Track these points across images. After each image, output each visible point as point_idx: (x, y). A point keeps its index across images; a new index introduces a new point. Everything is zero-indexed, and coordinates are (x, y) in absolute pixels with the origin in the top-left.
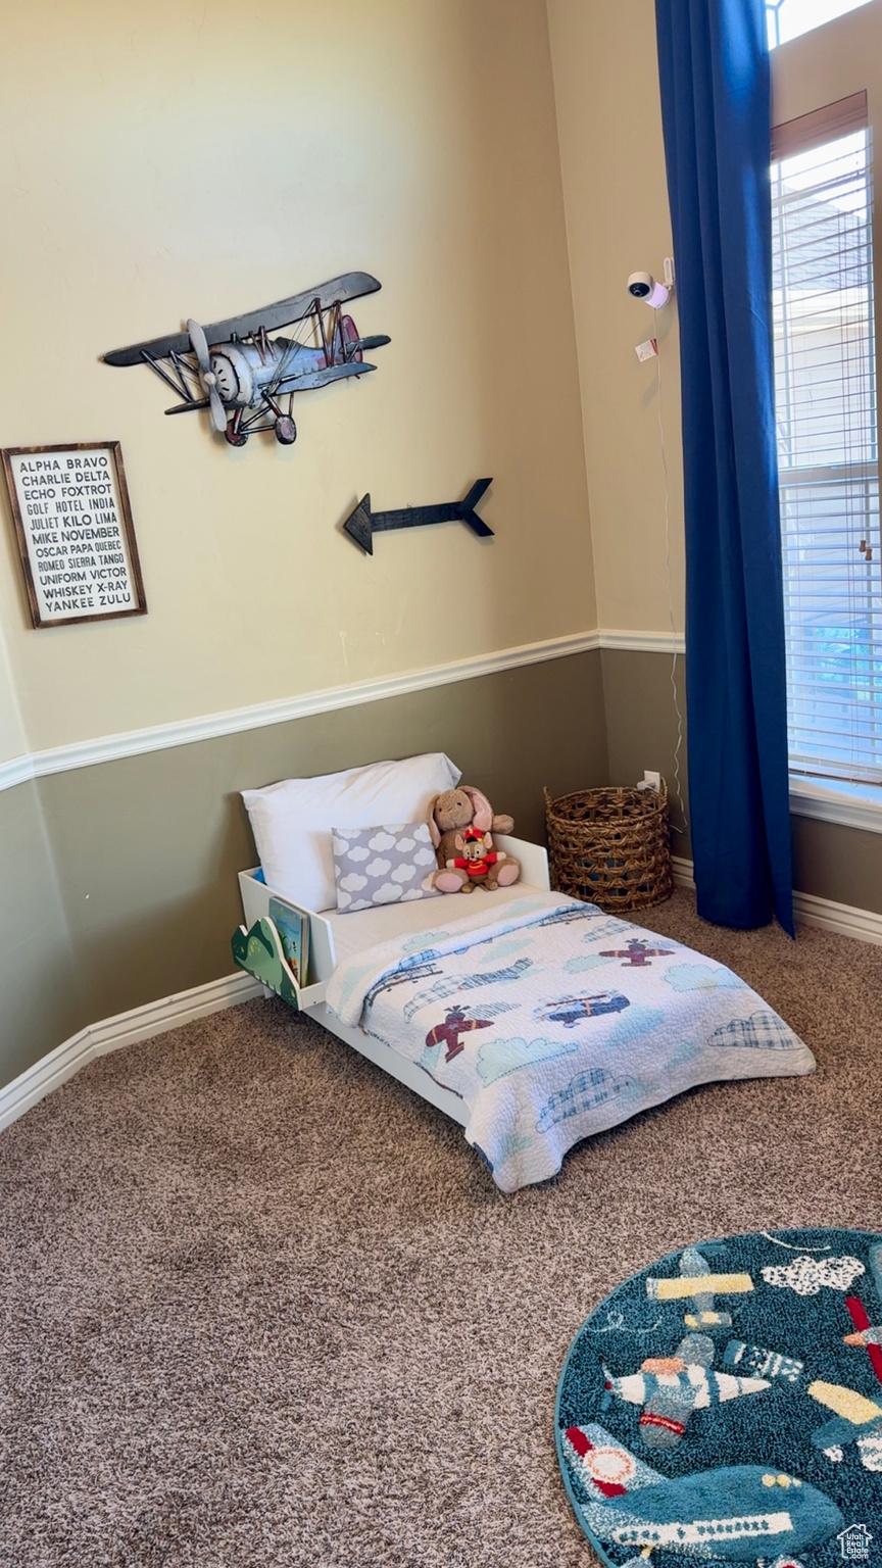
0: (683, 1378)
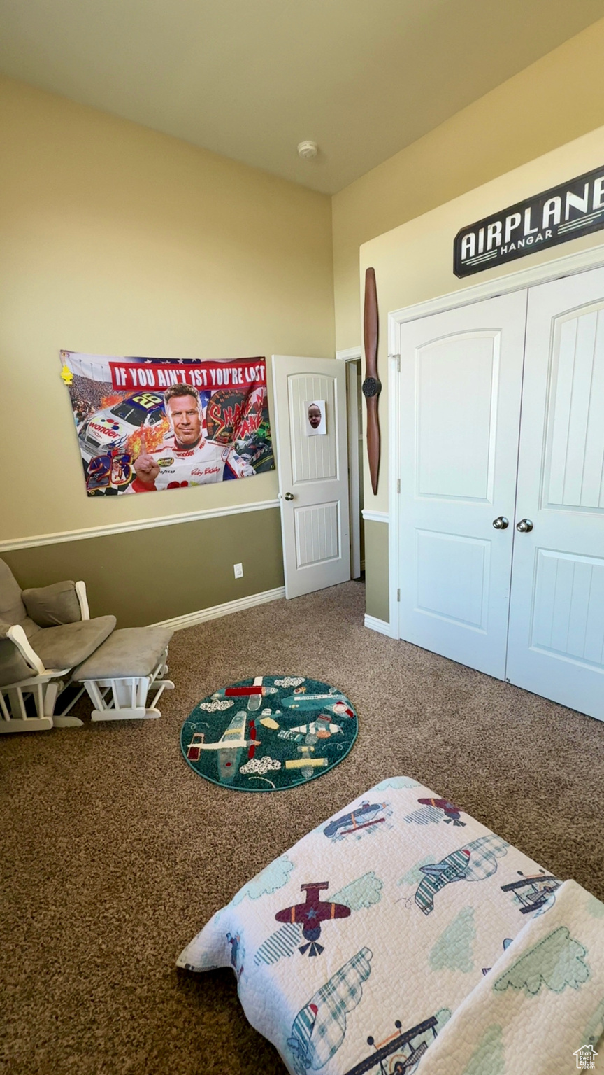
0: (317, 729)
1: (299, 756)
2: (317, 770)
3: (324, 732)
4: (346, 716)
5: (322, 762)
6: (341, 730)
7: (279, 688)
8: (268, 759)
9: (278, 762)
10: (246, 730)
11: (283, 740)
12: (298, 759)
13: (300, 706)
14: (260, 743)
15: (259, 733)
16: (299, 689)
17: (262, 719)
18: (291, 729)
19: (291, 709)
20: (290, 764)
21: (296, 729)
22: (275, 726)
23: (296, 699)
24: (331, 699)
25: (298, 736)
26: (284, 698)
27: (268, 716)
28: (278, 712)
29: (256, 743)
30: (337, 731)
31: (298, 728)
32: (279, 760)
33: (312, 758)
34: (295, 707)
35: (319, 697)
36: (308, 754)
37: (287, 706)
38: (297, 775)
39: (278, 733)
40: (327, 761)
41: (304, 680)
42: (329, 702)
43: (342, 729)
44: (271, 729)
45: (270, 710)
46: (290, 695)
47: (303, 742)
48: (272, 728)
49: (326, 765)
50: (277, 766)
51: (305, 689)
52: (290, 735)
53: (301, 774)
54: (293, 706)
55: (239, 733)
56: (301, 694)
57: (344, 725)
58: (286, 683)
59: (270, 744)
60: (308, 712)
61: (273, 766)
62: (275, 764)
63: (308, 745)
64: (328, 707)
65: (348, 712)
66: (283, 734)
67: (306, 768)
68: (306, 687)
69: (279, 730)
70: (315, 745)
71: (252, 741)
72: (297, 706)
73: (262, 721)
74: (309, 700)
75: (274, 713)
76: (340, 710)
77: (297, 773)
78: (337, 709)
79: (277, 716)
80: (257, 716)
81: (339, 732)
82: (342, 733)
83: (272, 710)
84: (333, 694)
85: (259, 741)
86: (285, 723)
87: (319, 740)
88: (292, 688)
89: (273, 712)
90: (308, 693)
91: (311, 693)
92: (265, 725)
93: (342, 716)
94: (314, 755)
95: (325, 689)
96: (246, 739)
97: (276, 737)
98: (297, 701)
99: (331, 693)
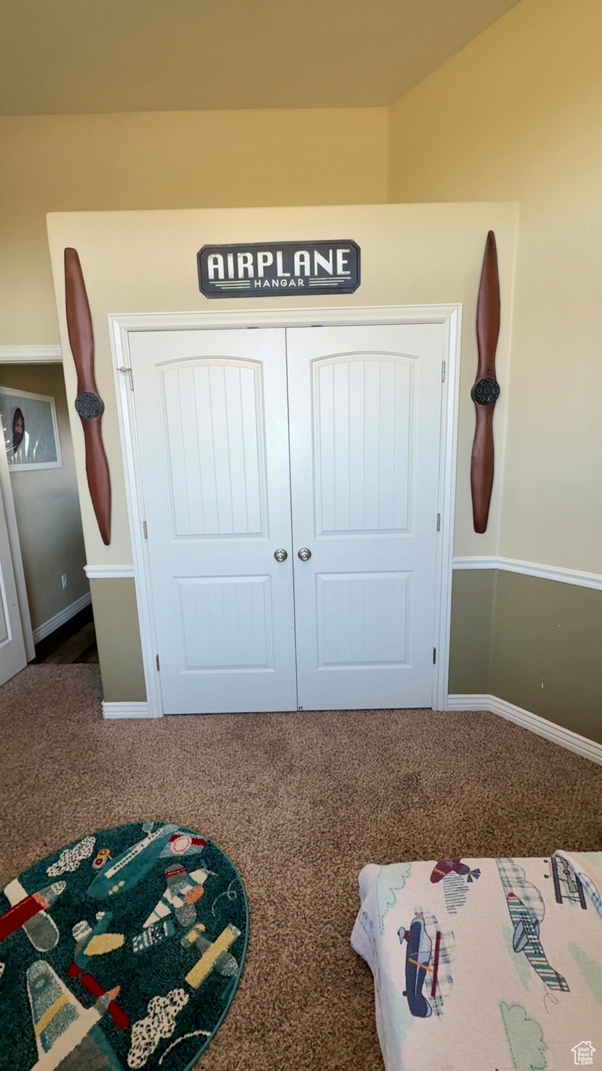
0: (180, 896)
1: (195, 953)
2: (236, 950)
3: (192, 891)
4: (198, 849)
5: (229, 935)
6: (210, 872)
7: (64, 876)
8: (158, 1001)
9: (176, 991)
10: (73, 990)
11: (151, 951)
12: (198, 958)
13: (127, 881)
14: (117, 989)
15: (102, 973)
16: (99, 857)
17: (85, 947)
18: (145, 926)
19: (115, 894)
20: (196, 977)
21: (152, 919)
22: (116, 941)
23: (110, 873)
24: (158, 840)
25: (165, 926)
26: (87, 887)
27: (90, 937)
28: (100, 915)
29: (113, 994)
30: (205, 877)
31: (153, 914)
32: (175, 987)
33: (214, 941)
34: (120, 888)
35: (139, 848)
36: (204, 940)
37: (105, 896)
38: (220, 984)
39: (131, 949)
40: (234, 928)
41: (93, 840)
42: (159, 845)
43: (208, 869)
44: (114, 951)
45: (84, 923)
46: (94, 876)
47: (181, 930)
48: (116, 946)
49: (239, 933)
50: (182, 998)
51: (108, 851)
52: (153, 934)
53: (224, 977)
54: (116, 889)
55: (66, 1006)
56: (110, 863)
57: (206, 862)
58: (69, 861)
59: (138, 975)
60: (146, 881)
61: (175, 1004)
62: (177, 998)
63: (191, 927)
64: (164, 854)
65: (195, 841)
66: (142, 941)
67: (221, 962)
68: (107, 847)
69: (128, 941)
70: (199, 919)
71: (103, 997)
72: (122, 883)
73: (89, 951)
74: (130, 863)
75: (96, 922)
76: (182, 846)
77: (216, 979)
78: (178, 848)
79: (107, 923)
80: (72, 951)
81: (209, 876)
82: (213, 874)
83: (87, 919)
84: (152, 832)
85: (114, 985)
86: (128, 922)
87: (196, 907)
88: (86, 864)
89: (93, 922)
90: (117, 853)
91: (121, 851)
92: (101, 953)
93: (191, 853)
94: (212, 934)
95: (136, 833)
96: (87, 1005)
97: (135, 955)
98: (113, 876)
99: (149, 832)
